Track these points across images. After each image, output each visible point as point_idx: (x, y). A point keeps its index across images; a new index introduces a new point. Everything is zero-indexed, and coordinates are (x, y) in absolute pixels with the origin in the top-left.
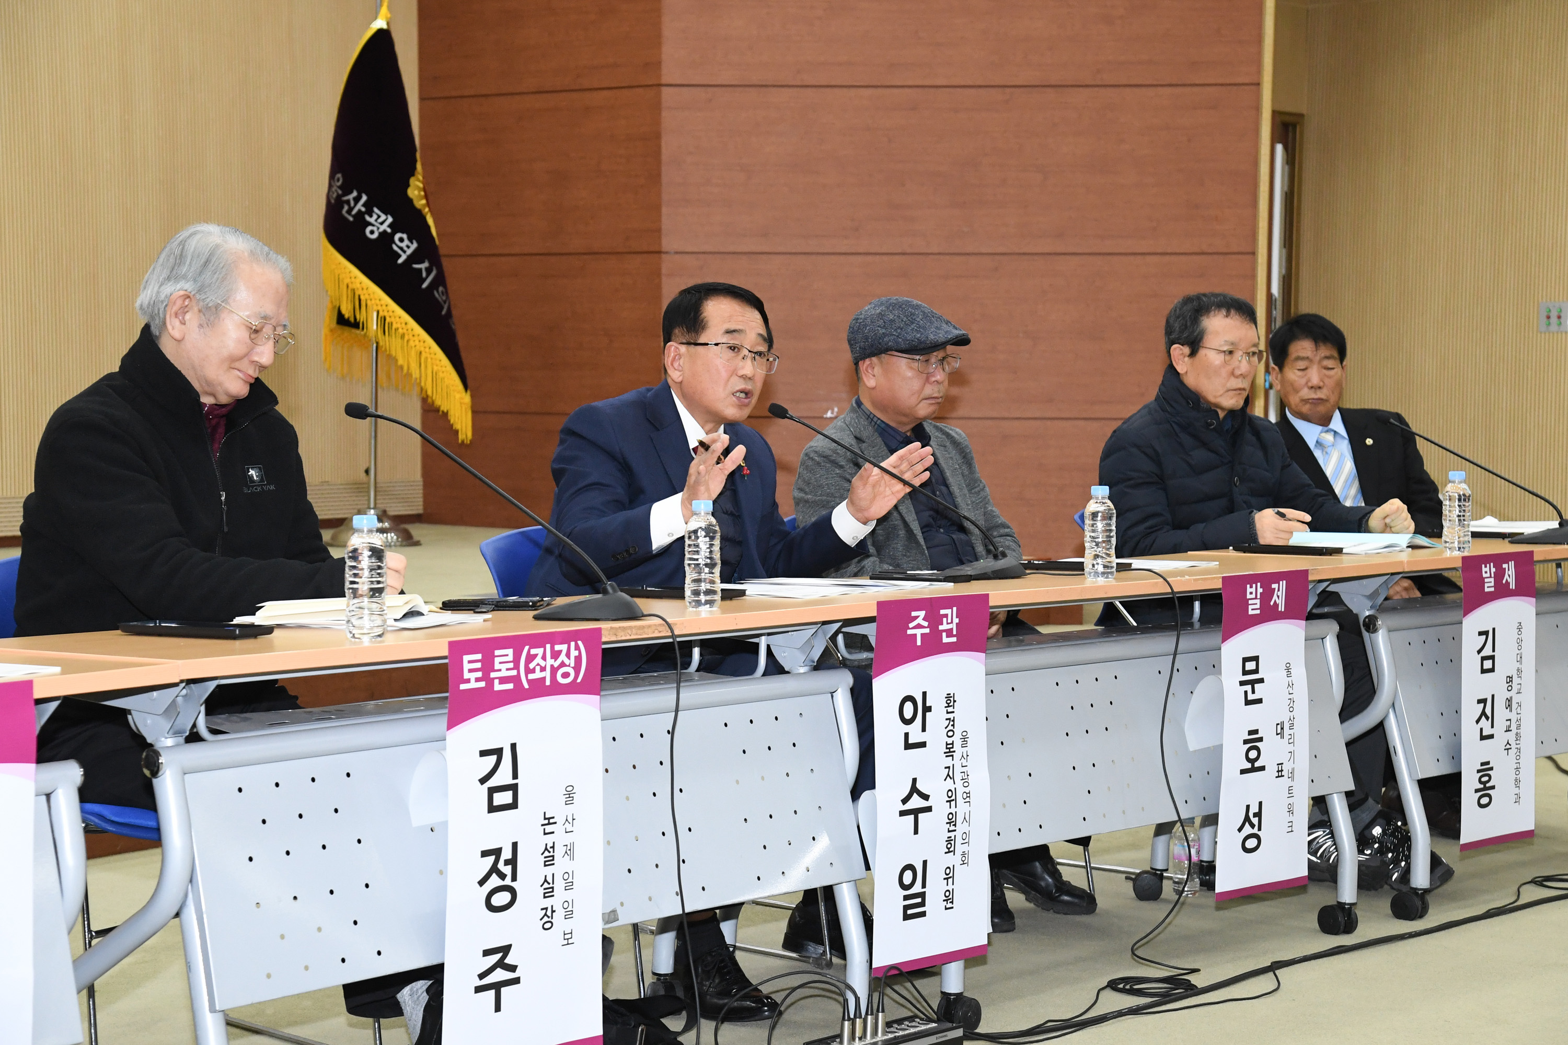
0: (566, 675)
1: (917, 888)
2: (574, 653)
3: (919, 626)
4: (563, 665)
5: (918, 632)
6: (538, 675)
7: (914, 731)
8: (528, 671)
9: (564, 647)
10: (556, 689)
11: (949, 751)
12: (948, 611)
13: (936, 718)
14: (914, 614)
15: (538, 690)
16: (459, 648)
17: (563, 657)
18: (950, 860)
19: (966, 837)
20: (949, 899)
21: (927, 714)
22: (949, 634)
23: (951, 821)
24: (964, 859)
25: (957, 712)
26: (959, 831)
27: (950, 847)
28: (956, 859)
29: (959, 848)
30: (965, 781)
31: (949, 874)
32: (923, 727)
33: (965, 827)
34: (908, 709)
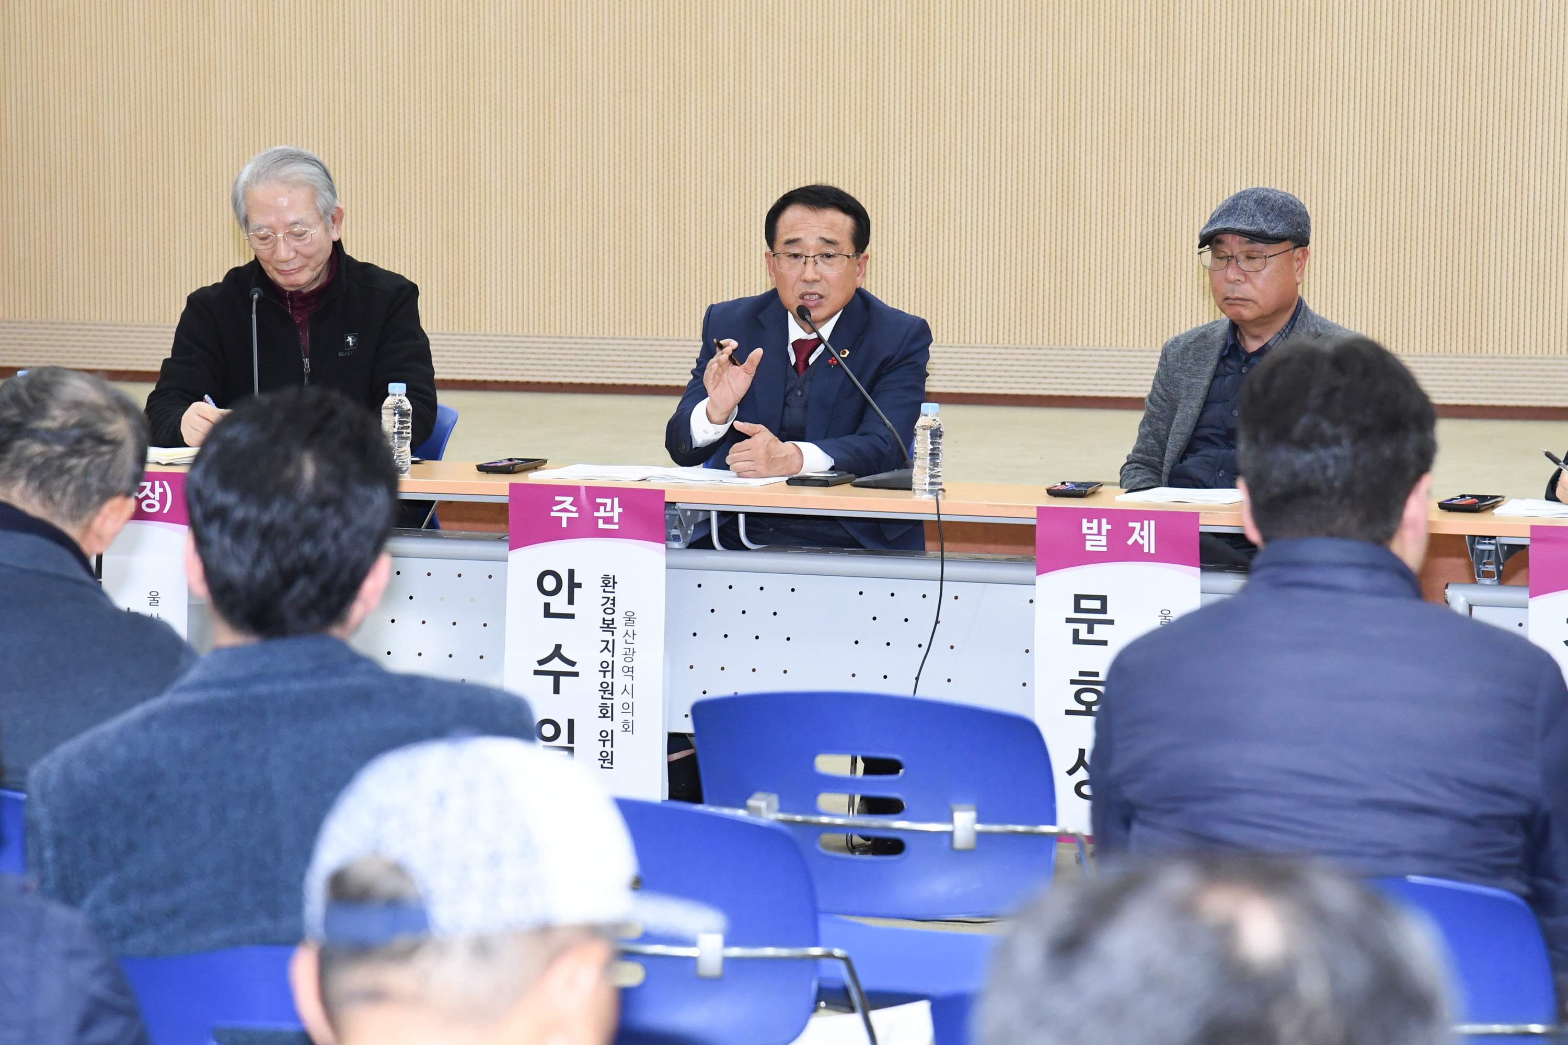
0: (149, 506)
1: (562, 740)
2: (158, 490)
3: (565, 510)
4: (147, 497)
5: (564, 516)
7: (559, 603)
11: (608, 626)
12: (608, 501)
13: (590, 594)
14: (557, 498)
18: (606, 724)
19: (629, 708)
20: (607, 760)
21: (576, 590)
22: (608, 520)
23: (607, 689)
24: (628, 727)
25: (619, 592)
26: (619, 699)
27: (606, 712)
28: (615, 726)
29: (619, 715)
30: (630, 654)
31: (606, 737)
32: (571, 601)
33: (627, 698)
34: (549, 583)
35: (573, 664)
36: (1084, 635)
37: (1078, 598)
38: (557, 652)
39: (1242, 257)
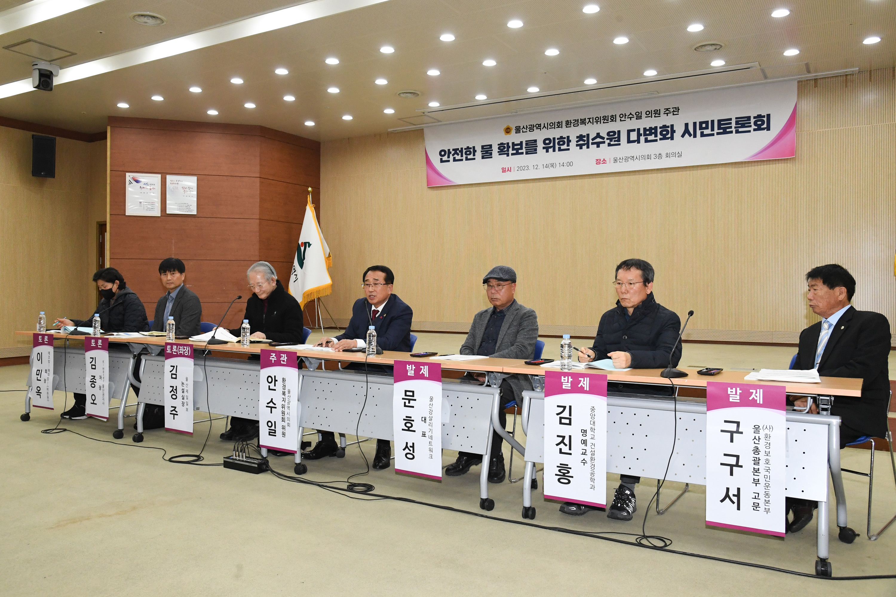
0: (186, 353)
1: (273, 428)
2: (188, 349)
3: (273, 358)
4: (185, 351)
5: (273, 359)
6: (181, 352)
7: (272, 386)
8: (179, 351)
9: (185, 347)
10: (184, 356)
11: (284, 394)
12: (283, 355)
13: (279, 383)
14: (272, 354)
15: (181, 355)
16: (166, 344)
17: (185, 349)
18: (283, 423)
19: (289, 419)
20: (284, 434)
21: (276, 382)
22: (284, 361)
23: (283, 413)
24: (289, 425)
25: (286, 383)
26: (286, 416)
27: (283, 420)
28: (286, 424)
29: (287, 422)
30: (289, 403)
31: (283, 428)
32: (275, 386)
33: (288, 416)
34: (270, 380)
35: (275, 404)
36: (407, 404)
37: (406, 391)
38: (272, 401)
39: (496, 286)
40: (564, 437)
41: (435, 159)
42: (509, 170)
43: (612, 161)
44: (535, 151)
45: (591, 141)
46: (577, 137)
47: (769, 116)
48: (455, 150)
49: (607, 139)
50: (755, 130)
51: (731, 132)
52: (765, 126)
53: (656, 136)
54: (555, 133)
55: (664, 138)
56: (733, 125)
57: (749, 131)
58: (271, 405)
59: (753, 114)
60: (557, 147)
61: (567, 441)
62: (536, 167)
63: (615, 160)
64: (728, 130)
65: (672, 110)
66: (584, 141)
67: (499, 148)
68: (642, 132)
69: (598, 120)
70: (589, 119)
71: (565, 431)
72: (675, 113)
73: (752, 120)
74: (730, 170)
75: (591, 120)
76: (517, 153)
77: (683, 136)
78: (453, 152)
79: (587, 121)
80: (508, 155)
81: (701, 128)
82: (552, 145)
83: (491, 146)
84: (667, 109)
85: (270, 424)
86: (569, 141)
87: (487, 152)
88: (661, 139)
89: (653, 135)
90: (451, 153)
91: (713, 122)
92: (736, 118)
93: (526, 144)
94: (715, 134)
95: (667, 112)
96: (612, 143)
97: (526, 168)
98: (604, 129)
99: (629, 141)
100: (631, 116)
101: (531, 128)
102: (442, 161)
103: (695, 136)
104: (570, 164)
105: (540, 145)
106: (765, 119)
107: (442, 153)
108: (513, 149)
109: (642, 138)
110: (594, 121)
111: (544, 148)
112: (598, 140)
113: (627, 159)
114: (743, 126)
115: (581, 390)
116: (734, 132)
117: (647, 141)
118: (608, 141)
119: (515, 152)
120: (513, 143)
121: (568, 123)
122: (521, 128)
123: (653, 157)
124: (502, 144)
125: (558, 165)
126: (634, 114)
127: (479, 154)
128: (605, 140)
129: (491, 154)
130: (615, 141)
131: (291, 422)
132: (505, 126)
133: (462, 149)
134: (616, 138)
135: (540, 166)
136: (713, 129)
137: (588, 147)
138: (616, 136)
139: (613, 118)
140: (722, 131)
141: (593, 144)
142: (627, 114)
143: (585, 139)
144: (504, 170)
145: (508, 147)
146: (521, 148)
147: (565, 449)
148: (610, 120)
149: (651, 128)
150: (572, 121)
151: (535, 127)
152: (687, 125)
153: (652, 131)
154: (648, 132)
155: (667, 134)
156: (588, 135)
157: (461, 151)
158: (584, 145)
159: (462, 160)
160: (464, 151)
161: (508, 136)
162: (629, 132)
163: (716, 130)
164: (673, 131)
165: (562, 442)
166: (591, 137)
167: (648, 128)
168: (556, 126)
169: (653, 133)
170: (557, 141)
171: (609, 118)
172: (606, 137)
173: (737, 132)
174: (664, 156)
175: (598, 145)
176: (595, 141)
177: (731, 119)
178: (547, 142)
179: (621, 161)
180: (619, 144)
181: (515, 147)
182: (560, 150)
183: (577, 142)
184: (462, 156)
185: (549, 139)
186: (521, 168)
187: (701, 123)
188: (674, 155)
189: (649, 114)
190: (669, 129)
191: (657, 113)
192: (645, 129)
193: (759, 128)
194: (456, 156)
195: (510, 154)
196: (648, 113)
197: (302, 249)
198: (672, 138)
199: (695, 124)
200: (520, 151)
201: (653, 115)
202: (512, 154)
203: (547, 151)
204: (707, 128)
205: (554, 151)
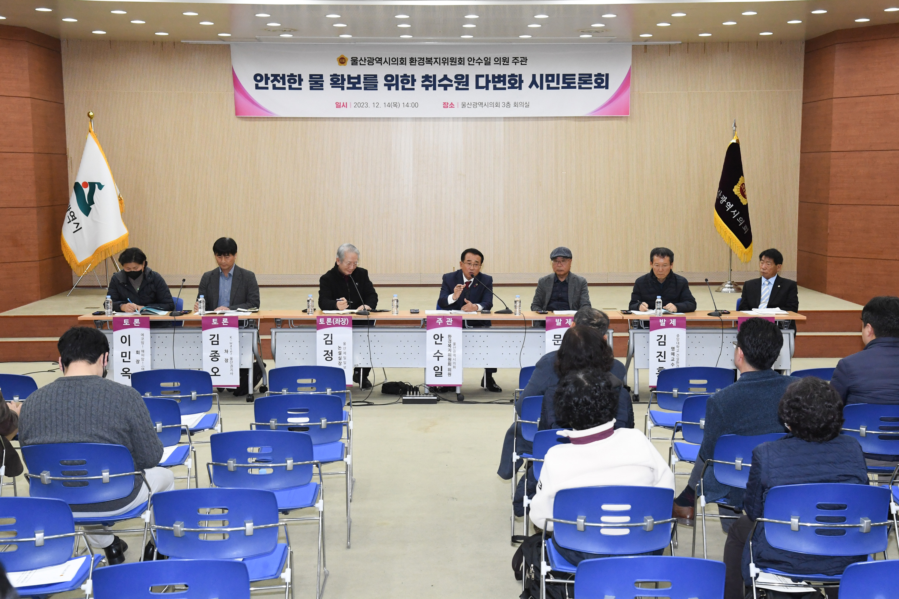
0: (344, 323)
1: (440, 371)
2: (345, 320)
3: (440, 321)
5: (440, 322)
6: (337, 323)
7: (438, 341)
8: (334, 322)
9: (343, 319)
10: (341, 326)
11: (450, 346)
12: (449, 319)
13: (445, 340)
14: (438, 319)
15: (337, 325)
16: (319, 318)
18: (450, 367)
19: (454, 363)
20: (450, 374)
21: (442, 338)
22: (449, 323)
23: (450, 359)
24: (454, 367)
25: (452, 338)
26: (452, 361)
27: (449, 364)
28: (451, 367)
29: (452, 365)
30: (455, 351)
31: (450, 370)
32: (441, 341)
33: (454, 361)
34: (436, 337)
35: (442, 354)
37: (555, 336)
38: (438, 352)
39: (561, 261)
40: (661, 353)
41: (248, 85)
42: (345, 105)
43: (460, 106)
44: (375, 88)
45: (437, 83)
46: (423, 77)
47: (607, 75)
48: (275, 76)
49: (455, 82)
50: (595, 87)
51: (575, 87)
52: (604, 84)
53: (504, 84)
54: (398, 70)
55: (512, 87)
56: (577, 80)
57: (591, 88)
58: (438, 356)
59: (594, 72)
60: (400, 85)
61: (663, 354)
62: (377, 105)
63: (464, 105)
64: (572, 85)
65: (520, 59)
66: (431, 82)
67: (332, 80)
68: (490, 78)
69: (445, 61)
70: (436, 59)
71: (662, 349)
72: (523, 63)
73: (593, 78)
74: (572, 123)
75: (438, 60)
76: (354, 88)
77: (530, 87)
78: (272, 78)
79: (434, 60)
80: (343, 89)
81: (547, 81)
82: (394, 82)
83: (321, 76)
84: (516, 58)
85: (436, 369)
86: (414, 80)
87: (316, 82)
88: (509, 88)
89: (502, 83)
90: (269, 78)
91: (558, 75)
92: (580, 74)
93: (365, 79)
94: (560, 88)
95: (516, 61)
96: (460, 87)
97: (365, 105)
98: (452, 71)
99: (478, 87)
100: (479, 61)
101: (371, 62)
102: (257, 87)
103: (542, 88)
104: (415, 105)
105: (381, 81)
106: (604, 78)
107: (258, 77)
108: (349, 83)
109: (491, 85)
110: (441, 61)
111: (385, 85)
112: (445, 82)
113: (475, 105)
114: (585, 83)
115: (672, 326)
116: (577, 87)
117: (495, 88)
118: (456, 85)
119: (351, 86)
120: (349, 76)
121: (412, 60)
122: (359, 59)
123: (501, 105)
124: (335, 75)
125: (402, 105)
126: (483, 59)
127: (306, 84)
128: (453, 83)
129: (322, 85)
130: (463, 85)
131: (457, 366)
132: (339, 56)
133: (284, 75)
134: (464, 82)
135: (381, 105)
136: (558, 83)
137: (435, 89)
138: (464, 80)
139: (461, 61)
140: (566, 85)
141: (439, 86)
142: (476, 59)
143: (432, 79)
144: (338, 105)
145: (343, 80)
146: (359, 83)
147: (662, 359)
148: (457, 62)
149: (499, 76)
150: (418, 60)
151: (375, 61)
152: (534, 76)
153: (500, 78)
154: (496, 80)
155: (516, 83)
156: (435, 76)
157: (283, 77)
158: (430, 86)
159: (284, 89)
160: (287, 78)
161: (342, 67)
162: (478, 77)
163: (561, 84)
164: (521, 81)
165: (660, 355)
166: (438, 79)
167: (496, 75)
168: (399, 63)
169: (502, 81)
170: (400, 79)
171: (457, 60)
172: (454, 80)
173: (580, 88)
174: (512, 104)
175: (445, 87)
176: (441, 83)
177: (574, 75)
178: (389, 78)
179: (469, 106)
180: (468, 89)
181: (352, 81)
182: (404, 88)
183: (423, 82)
184: (284, 83)
185: (391, 76)
186: (358, 105)
187: (548, 76)
188: (522, 105)
189: (498, 61)
190: (517, 79)
191: (506, 61)
192: (493, 76)
193: (599, 86)
194: (275, 83)
195: (345, 88)
196: (496, 60)
197: (86, 191)
198: (520, 88)
199: (542, 76)
200: (357, 86)
201: (502, 63)
202: (348, 88)
203: (389, 89)
204: (553, 81)
205: (397, 89)
